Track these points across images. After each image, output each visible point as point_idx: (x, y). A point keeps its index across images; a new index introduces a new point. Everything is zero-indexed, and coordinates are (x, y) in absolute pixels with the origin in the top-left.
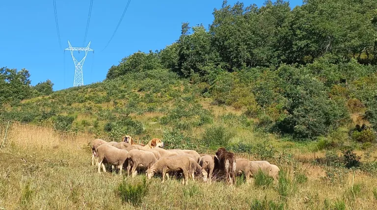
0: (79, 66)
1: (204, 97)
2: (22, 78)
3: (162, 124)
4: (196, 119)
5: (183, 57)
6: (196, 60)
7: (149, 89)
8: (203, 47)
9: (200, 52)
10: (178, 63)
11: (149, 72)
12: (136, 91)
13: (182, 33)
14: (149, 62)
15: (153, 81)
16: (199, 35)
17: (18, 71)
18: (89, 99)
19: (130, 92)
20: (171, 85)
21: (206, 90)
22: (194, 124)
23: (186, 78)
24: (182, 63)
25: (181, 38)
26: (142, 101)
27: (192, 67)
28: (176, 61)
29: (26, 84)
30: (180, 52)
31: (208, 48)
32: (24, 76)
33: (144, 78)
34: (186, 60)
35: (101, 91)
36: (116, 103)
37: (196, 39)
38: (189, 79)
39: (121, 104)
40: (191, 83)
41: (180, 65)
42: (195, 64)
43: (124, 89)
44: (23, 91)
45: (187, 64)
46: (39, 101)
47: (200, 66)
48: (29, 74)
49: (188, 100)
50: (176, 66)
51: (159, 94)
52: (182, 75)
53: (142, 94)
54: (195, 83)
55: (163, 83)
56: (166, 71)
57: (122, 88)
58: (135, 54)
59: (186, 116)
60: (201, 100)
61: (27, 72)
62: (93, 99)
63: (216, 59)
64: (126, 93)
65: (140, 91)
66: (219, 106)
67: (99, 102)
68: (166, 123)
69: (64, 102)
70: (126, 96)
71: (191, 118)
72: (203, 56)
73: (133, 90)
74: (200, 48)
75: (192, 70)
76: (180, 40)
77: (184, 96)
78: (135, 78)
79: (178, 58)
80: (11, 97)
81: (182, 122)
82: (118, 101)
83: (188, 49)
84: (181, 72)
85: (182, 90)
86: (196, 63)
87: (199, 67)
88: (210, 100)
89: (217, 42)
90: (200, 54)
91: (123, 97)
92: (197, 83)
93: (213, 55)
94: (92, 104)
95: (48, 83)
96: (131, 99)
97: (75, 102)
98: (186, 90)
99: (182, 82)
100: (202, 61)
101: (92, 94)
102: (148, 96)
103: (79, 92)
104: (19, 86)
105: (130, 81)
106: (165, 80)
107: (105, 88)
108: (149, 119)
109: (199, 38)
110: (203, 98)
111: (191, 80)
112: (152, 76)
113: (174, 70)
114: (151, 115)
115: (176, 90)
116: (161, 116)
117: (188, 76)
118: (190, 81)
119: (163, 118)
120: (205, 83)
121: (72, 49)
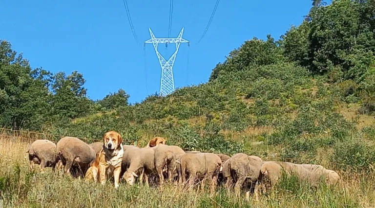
0: (166, 66)
1: (348, 102)
2: (72, 86)
3: (270, 144)
4: (326, 135)
5: (315, 42)
6: (336, 46)
7: (263, 93)
8: (346, 24)
9: (342, 32)
10: (308, 52)
11: (264, 68)
12: (243, 97)
13: (313, 4)
14: (267, 54)
15: (270, 82)
16: (340, 6)
17: (67, 76)
18: (169, 112)
19: (233, 100)
20: (297, 86)
21: (351, 91)
22: (321, 143)
23: (322, 74)
24: (314, 51)
25: (312, 12)
26: (251, 113)
27: (331, 57)
28: (304, 49)
29: (80, 95)
30: (311, 35)
31: (355, 25)
32: (77, 82)
33: (256, 78)
34: (320, 46)
35: (189, 100)
36: (210, 118)
37: (335, 13)
38: (326, 75)
39: (218, 119)
40: (328, 82)
41: (311, 55)
42: (335, 53)
43: (223, 96)
44: (74, 106)
45: (322, 52)
46: (97, 118)
47: (342, 55)
48: (83, 80)
49: (321, 107)
50: (306, 56)
51: (277, 102)
52: (315, 70)
53: (250, 102)
54: (335, 81)
55: (285, 84)
56: (290, 66)
57: (221, 95)
58: (247, 43)
59: (309, 131)
60: (342, 107)
61: (80, 76)
62: (176, 112)
63: (368, 42)
64: (227, 102)
65: (248, 97)
66: (370, 114)
67: (185, 117)
68: (276, 143)
69: (132, 119)
70: (227, 106)
71: (318, 133)
72: (347, 39)
73: (238, 97)
74: (342, 26)
75: (329, 61)
76: (310, 16)
77: (316, 102)
78: (242, 78)
79: (308, 43)
80: (58, 115)
81: (302, 141)
82: (214, 115)
83: (323, 28)
84: (313, 65)
85: (314, 93)
86: (337, 50)
87: (340, 56)
88: (355, 107)
89: (368, 16)
90: (342, 35)
91: (222, 108)
92: (338, 81)
93: (362, 36)
94: (175, 120)
95: (121, 94)
96: (234, 110)
97: (149, 118)
98: (320, 93)
99: (315, 81)
100: (346, 46)
101: (174, 106)
102: (260, 104)
103: (156, 103)
104: (69, 98)
105: (233, 83)
106: (287, 78)
107: (195, 96)
108: (252, 137)
109: (339, 11)
110: (345, 104)
111: (329, 78)
112: (268, 74)
113: (303, 64)
114: (256, 132)
115: (304, 94)
116: (271, 132)
117: (325, 71)
118: (327, 79)
119: (274, 135)
120: (350, 81)
121: (155, 41)
